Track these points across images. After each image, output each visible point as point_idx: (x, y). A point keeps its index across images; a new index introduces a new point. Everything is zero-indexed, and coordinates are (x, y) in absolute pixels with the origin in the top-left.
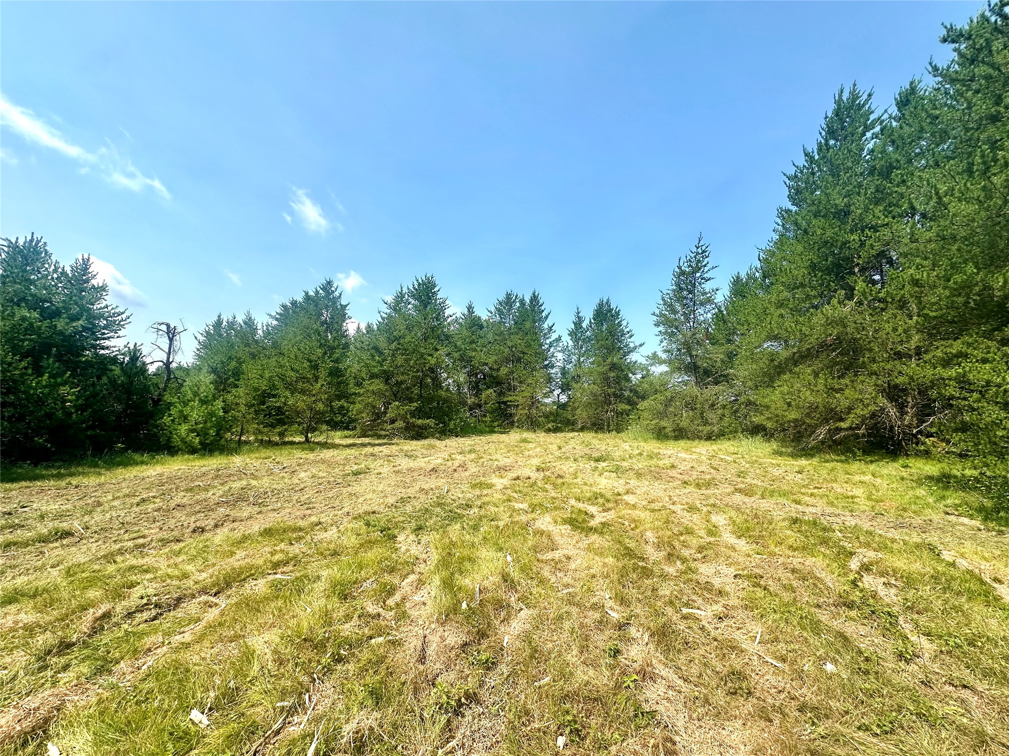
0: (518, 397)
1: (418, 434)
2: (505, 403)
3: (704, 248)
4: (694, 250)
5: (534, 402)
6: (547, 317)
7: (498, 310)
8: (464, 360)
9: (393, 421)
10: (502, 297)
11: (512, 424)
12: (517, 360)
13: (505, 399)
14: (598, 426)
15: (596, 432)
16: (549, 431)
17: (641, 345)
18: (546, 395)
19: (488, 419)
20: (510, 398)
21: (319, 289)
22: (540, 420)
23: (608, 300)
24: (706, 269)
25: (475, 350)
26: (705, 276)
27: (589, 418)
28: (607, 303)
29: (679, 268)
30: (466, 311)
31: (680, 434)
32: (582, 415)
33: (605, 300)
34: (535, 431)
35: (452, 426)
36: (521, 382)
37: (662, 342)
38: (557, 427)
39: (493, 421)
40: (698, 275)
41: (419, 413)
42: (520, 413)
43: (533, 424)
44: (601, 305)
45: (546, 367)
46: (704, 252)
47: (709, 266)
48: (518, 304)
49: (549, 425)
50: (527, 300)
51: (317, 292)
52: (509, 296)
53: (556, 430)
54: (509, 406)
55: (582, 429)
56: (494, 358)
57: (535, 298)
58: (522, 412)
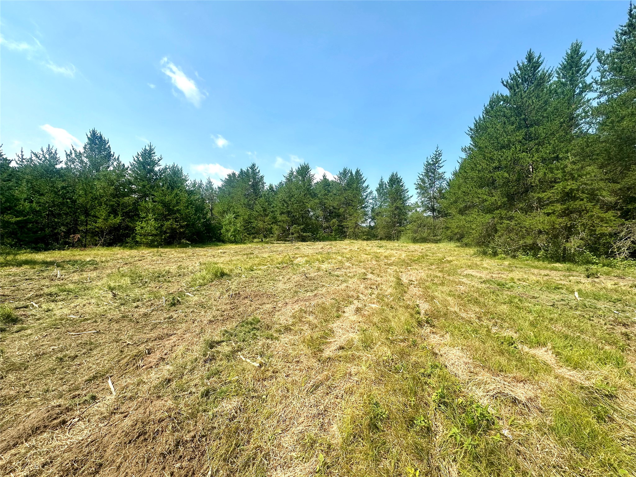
0: (349, 223)
1: (304, 240)
2: (342, 226)
3: (439, 152)
4: (435, 153)
5: (357, 225)
6: (364, 181)
7: (340, 178)
8: (321, 204)
9: (293, 234)
10: (342, 171)
11: (345, 237)
12: (348, 204)
13: (342, 224)
14: (389, 237)
15: (387, 240)
16: (364, 240)
17: (411, 197)
18: (363, 222)
19: (333, 234)
20: (345, 224)
21: (249, 168)
22: (360, 234)
23: (396, 173)
24: (440, 162)
25: (328, 199)
26: (440, 165)
27: (384, 234)
28: (396, 175)
29: (427, 162)
30: (322, 178)
31: (424, 240)
32: (381, 232)
33: (395, 173)
34: (357, 240)
35: (318, 237)
36: (350, 215)
37: (418, 197)
38: (368, 238)
39: (336, 235)
40: (437, 165)
41: (304, 230)
42: (349, 231)
43: (356, 236)
44: (393, 176)
45: (363, 207)
46: (439, 154)
47: (442, 160)
48: (349, 174)
49: (364, 237)
50: (354, 173)
51: (248, 170)
52: (345, 170)
53: (368, 239)
54: (344, 228)
55: (381, 239)
56: (337, 203)
57: (357, 172)
58: (351, 230)
